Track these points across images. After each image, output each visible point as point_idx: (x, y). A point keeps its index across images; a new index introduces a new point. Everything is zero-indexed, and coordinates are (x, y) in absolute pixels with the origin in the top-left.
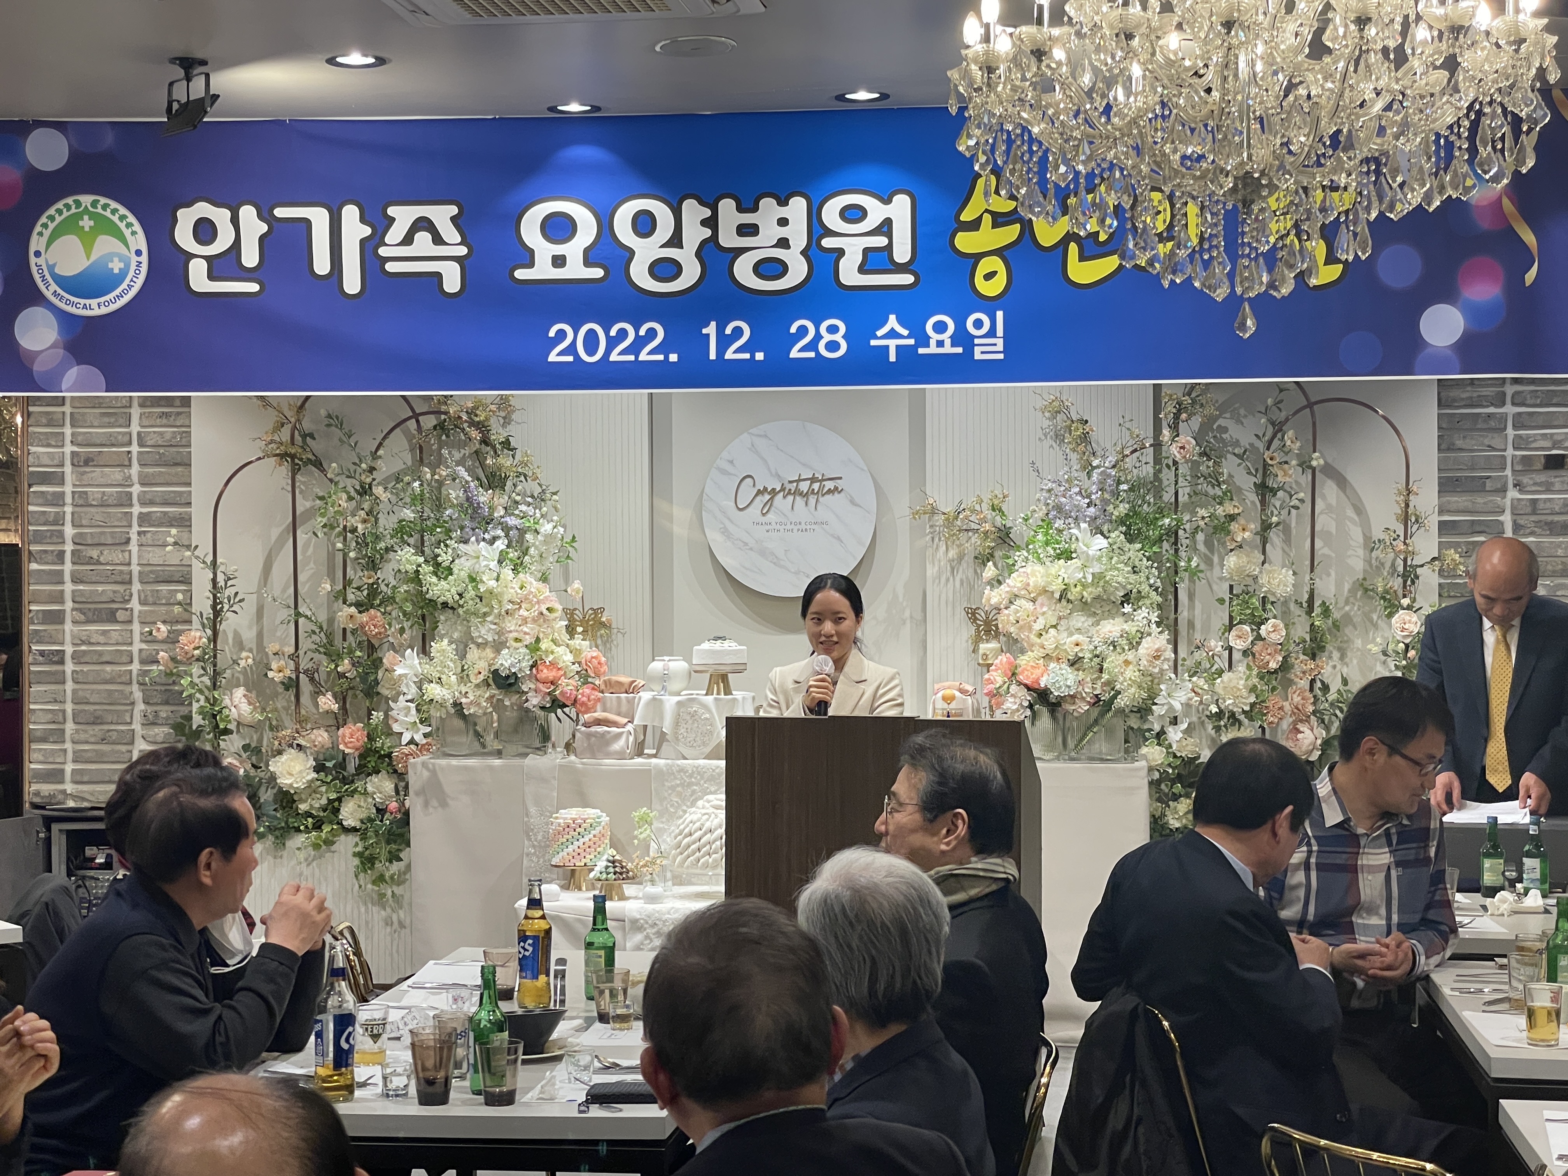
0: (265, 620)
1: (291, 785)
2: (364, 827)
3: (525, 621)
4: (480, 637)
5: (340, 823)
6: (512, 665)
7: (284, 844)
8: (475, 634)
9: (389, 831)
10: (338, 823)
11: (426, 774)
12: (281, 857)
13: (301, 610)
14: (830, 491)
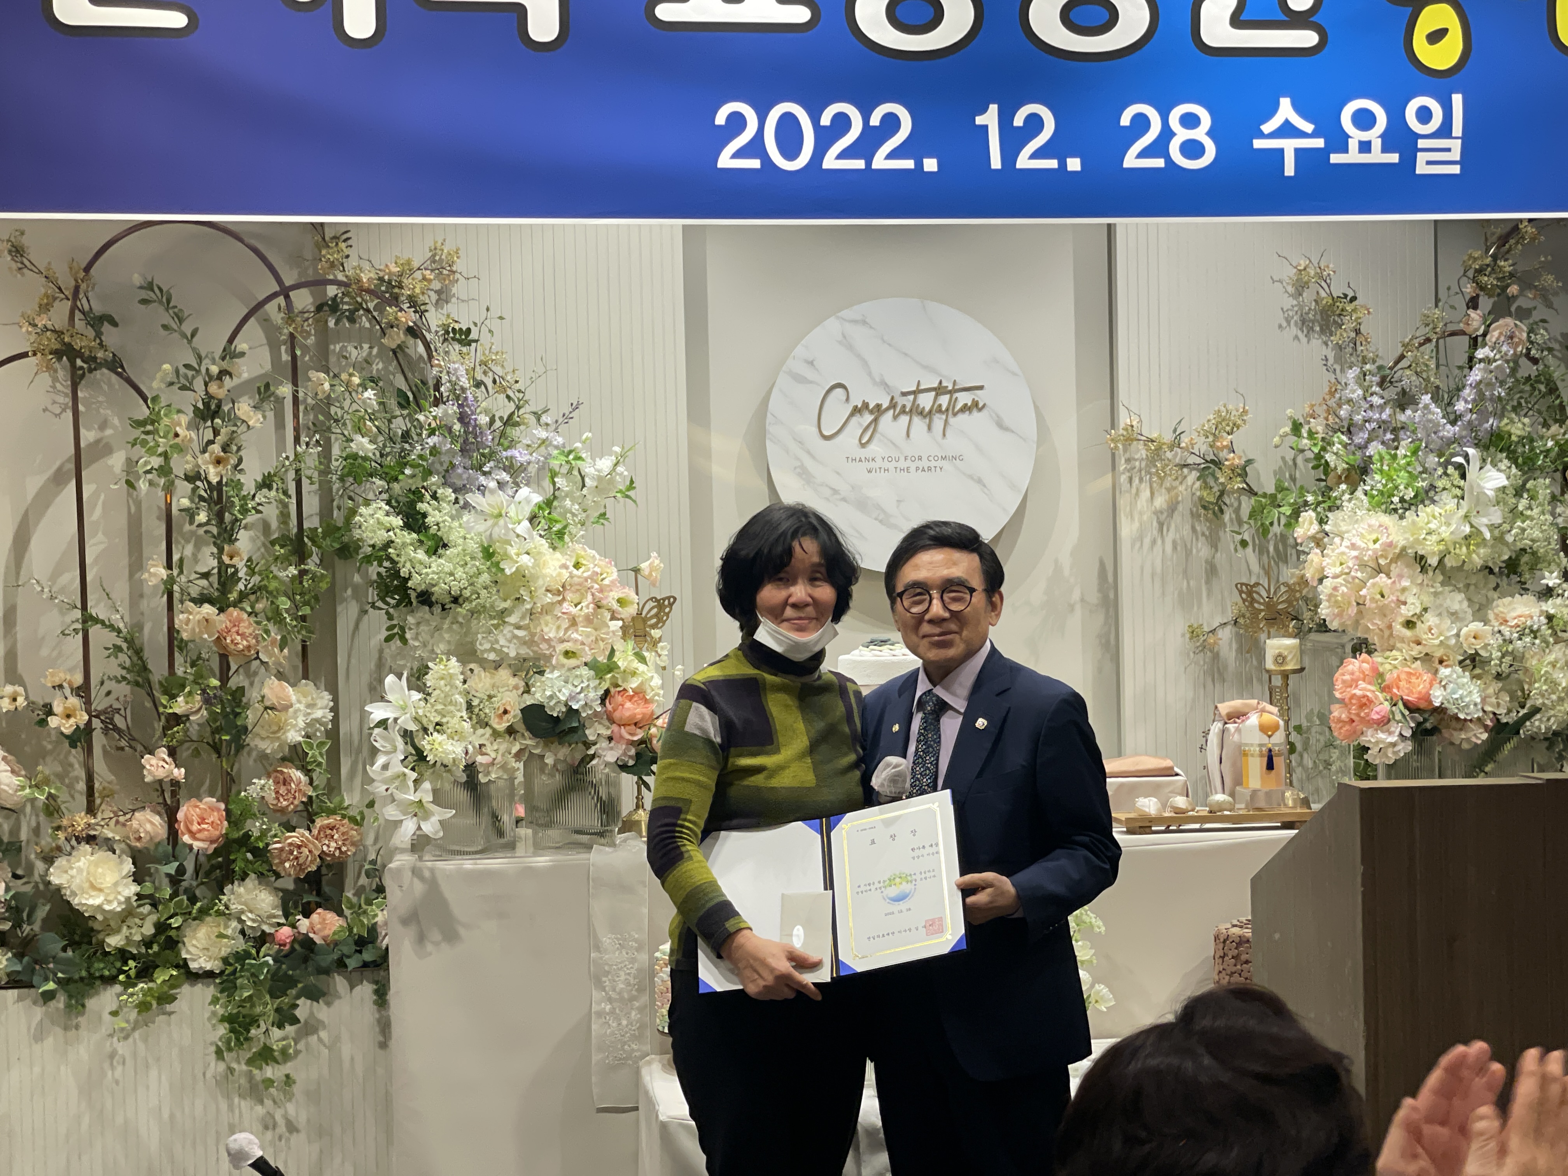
0: (20, 630)
1: (99, 908)
2: (230, 969)
3: (574, 623)
4: (492, 649)
5: (183, 965)
6: (572, 697)
7: (83, 1006)
8: (483, 645)
9: (275, 976)
10: (177, 967)
11: (419, 888)
12: (77, 1027)
13: (93, 611)
14: (965, 409)
